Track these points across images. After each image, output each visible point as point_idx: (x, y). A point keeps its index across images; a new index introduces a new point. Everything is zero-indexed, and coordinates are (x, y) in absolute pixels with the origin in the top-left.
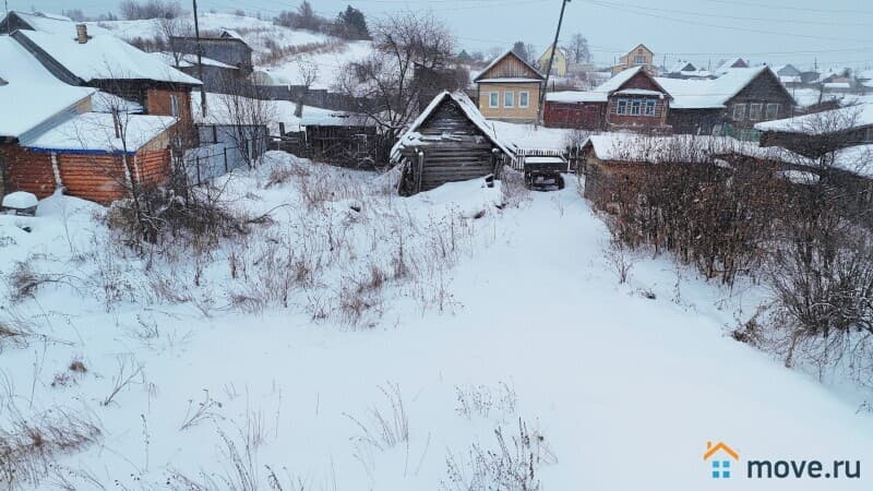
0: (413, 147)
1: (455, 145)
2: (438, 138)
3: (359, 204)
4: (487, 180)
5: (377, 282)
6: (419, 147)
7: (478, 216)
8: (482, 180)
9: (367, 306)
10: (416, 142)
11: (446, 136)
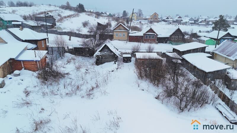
0: (98, 55)
1: (108, 55)
2: (104, 53)
3: (88, 69)
4: (114, 62)
5: (93, 89)
6: (100, 55)
7: (112, 71)
8: (113, 62)
9: (91, 94)
10: (99, 54)
11: (106, 53)
